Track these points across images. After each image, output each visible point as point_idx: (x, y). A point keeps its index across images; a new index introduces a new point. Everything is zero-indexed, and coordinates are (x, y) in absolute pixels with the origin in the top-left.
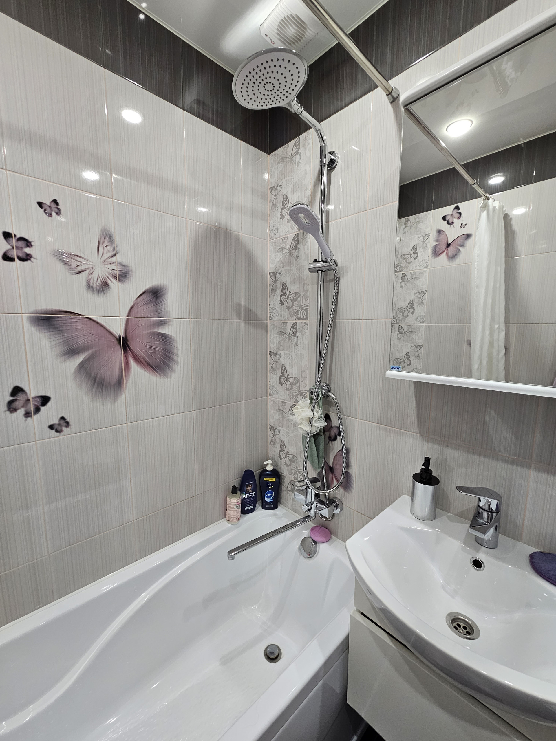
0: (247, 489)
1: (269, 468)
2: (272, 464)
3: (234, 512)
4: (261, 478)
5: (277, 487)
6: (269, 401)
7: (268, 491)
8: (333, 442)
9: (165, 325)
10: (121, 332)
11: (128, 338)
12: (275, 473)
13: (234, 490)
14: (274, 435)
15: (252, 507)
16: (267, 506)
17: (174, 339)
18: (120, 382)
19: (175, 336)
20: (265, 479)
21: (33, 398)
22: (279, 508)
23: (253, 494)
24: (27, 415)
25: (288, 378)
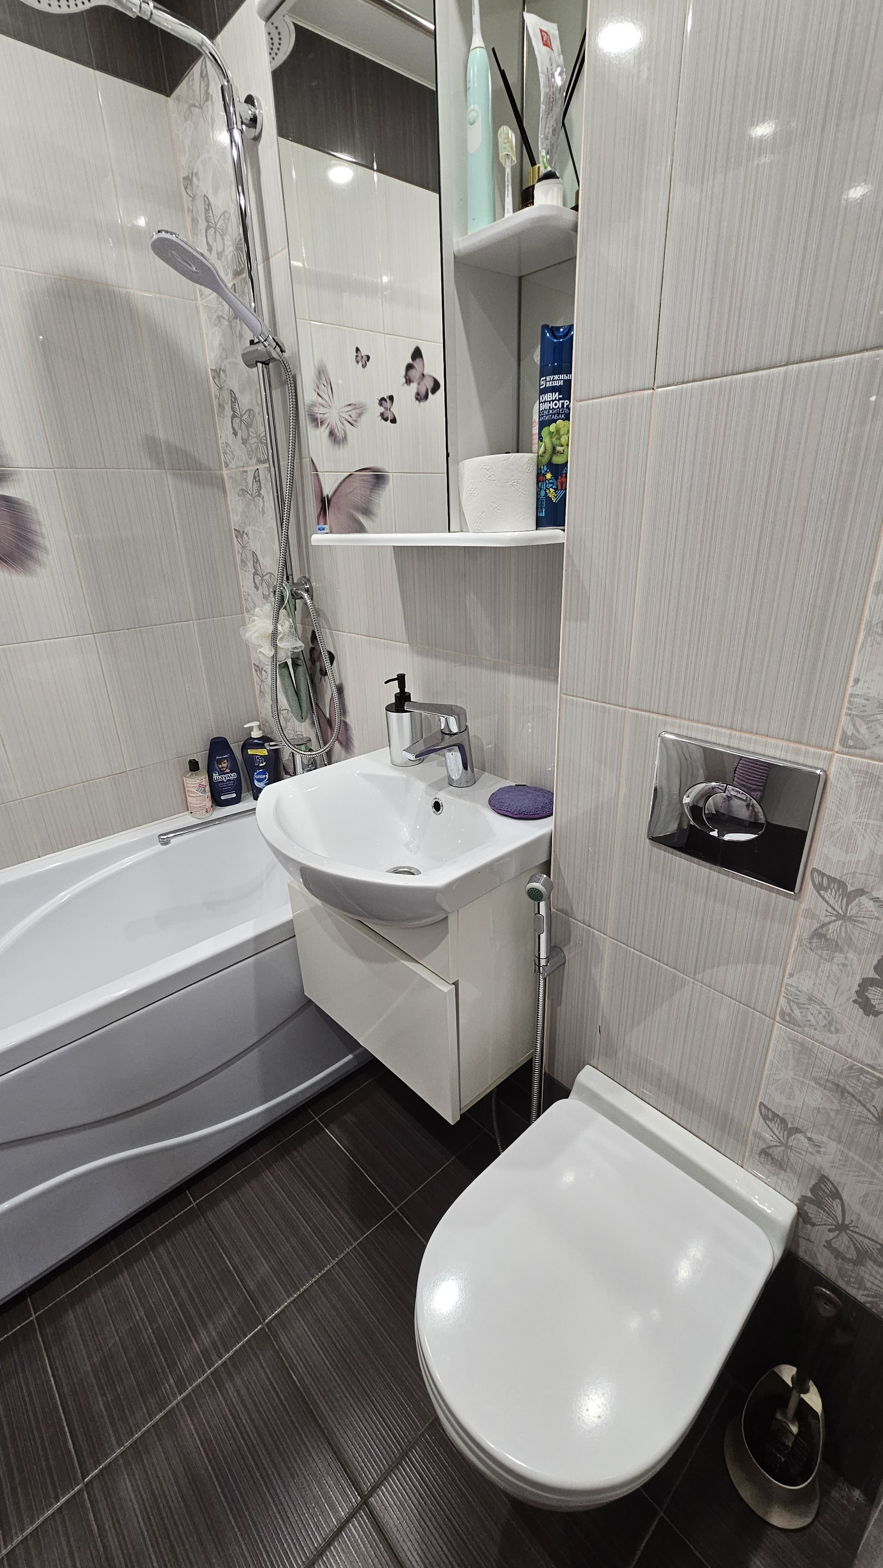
0: (220, 766)
1: (256, 734)
3: (200, 800)
4: (244, 751)
5: (274, 765)
7: (258, 771)
8: (326, 678)
9: (6, 481)
12: (266, 742)
13: (194, 766)
14: (262, 681)
17: (30, 507)
19: (31, 501)
20: (250, 752)
23: (233, 776)
25: (263, 576)
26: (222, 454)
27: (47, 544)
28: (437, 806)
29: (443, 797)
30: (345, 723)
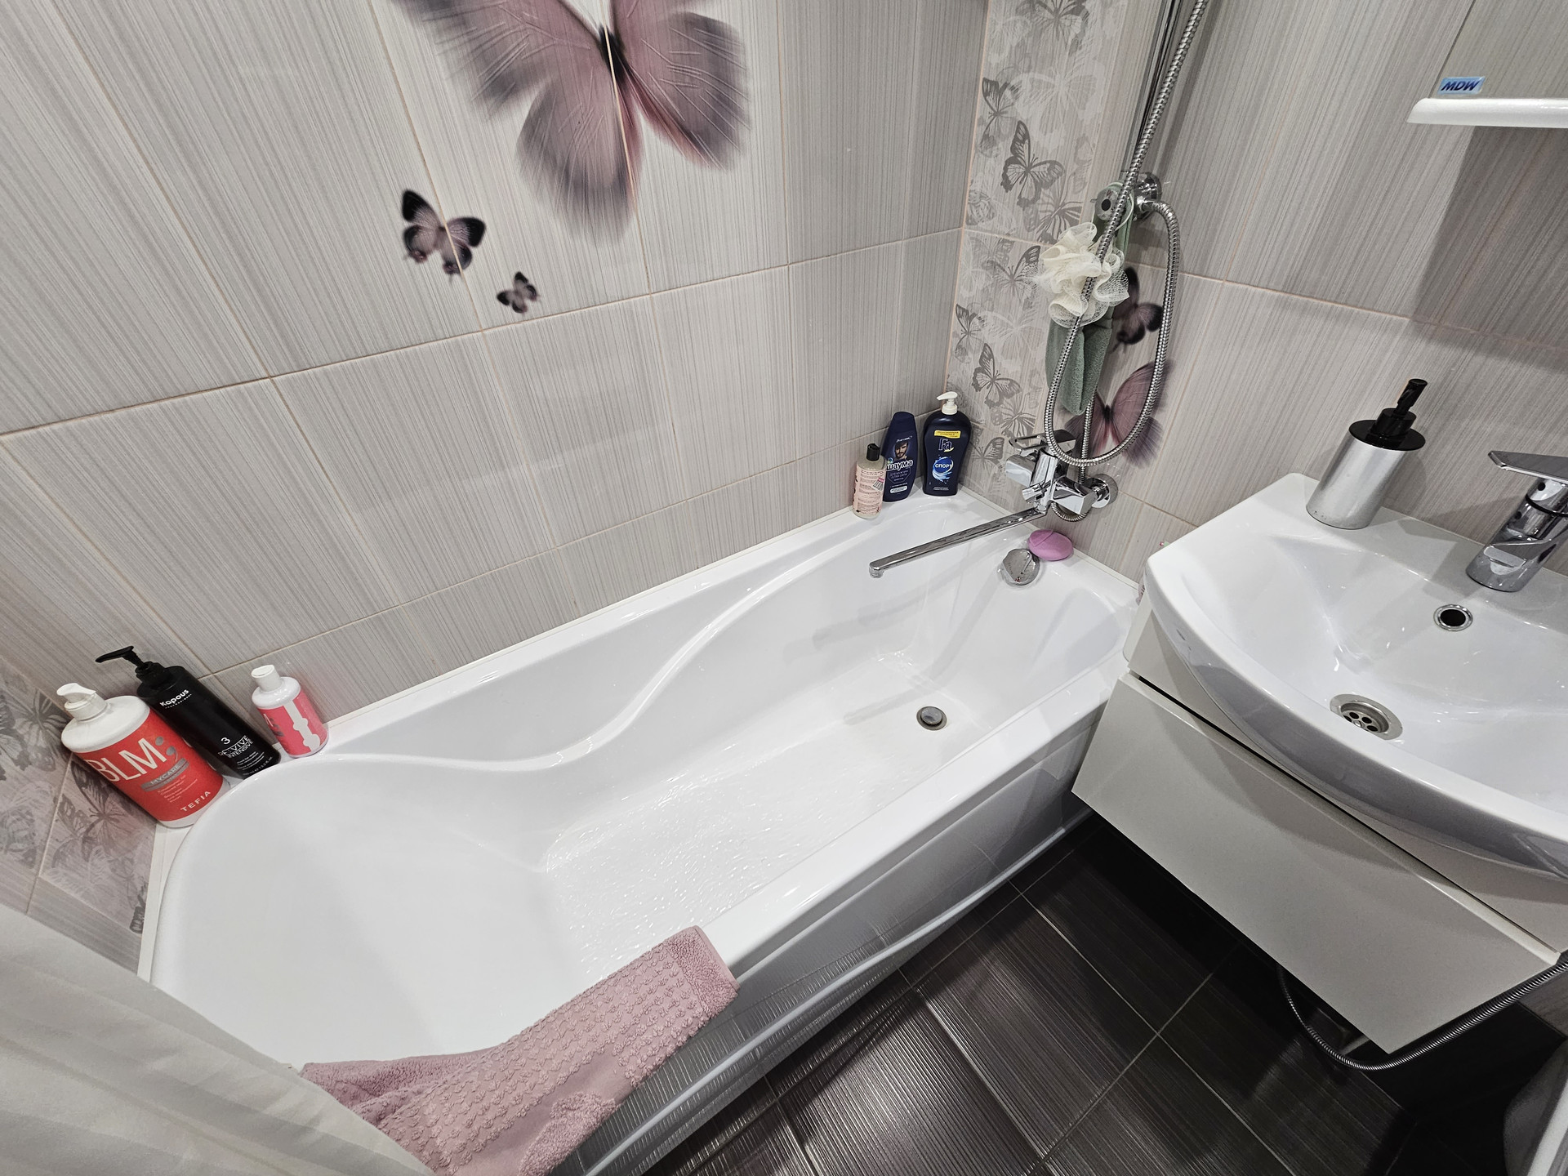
0: (898, 451)
1: (949, 409)
2: (956, 402)
3: (871, 495)
4: (929, 432)
6: (965, 238)
7: (940, 459)
8: (1130, 347)
10: (604, 20)
11: (624, 39)
12: (961, 421)
13: (873, 454)
14: (968, 333)
15: (905, 488)
16: (936, 488)
18: (621, 183)
20: (937, 433)
21: (449, 225)
22: (959, 493)
23: (910, 463)
24: (450, 267)
25: (1031, 166)
27: (752, 113)
28: (1453, 618)
29: (1473, 606)
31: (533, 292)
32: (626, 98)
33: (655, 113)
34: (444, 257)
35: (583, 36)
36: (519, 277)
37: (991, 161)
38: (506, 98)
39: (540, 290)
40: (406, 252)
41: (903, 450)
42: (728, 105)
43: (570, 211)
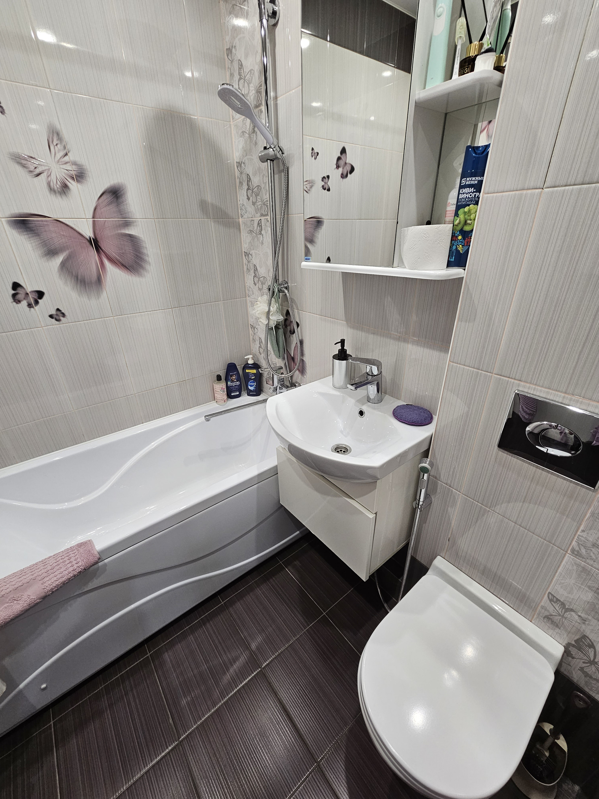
0: (232, 378)
1: (250, 362)
2: (253, 358)
3: (220, 395)
4: (244, 370)
5: (259, 378)
6: (248, 301)
7: (251, 381)
8: (293, 335)
9: (131, 226)
10: (91, 234)
11: (98, 239)
12: (256, 366)
13: (219, 378)
14: (255, 334)
15: (238, 393)
16: (251, 393)
17: (142, 240)
18: (99, 281)
19: (143, 237)
20: (247, 371)
21: (30, 292)
22: (261, 395)
23: (238, 383)
24: (30, 306)
25: (259, 278)
26: (240, 210)
27: (150, 261)
28: (361, 413)
29: (364, 408)
30: (303, 360)
31: (64, 315)
32: (101, 257)
33: (111, 260)
34: (28, 303)
35: (83, 238)
36: (58, 310)
37: (250, 276)
38: (53, 255)
39: (66, 314)
40: (12, 300)
41: (234, 378)
42: (141, 258)
43: (79, 290)
